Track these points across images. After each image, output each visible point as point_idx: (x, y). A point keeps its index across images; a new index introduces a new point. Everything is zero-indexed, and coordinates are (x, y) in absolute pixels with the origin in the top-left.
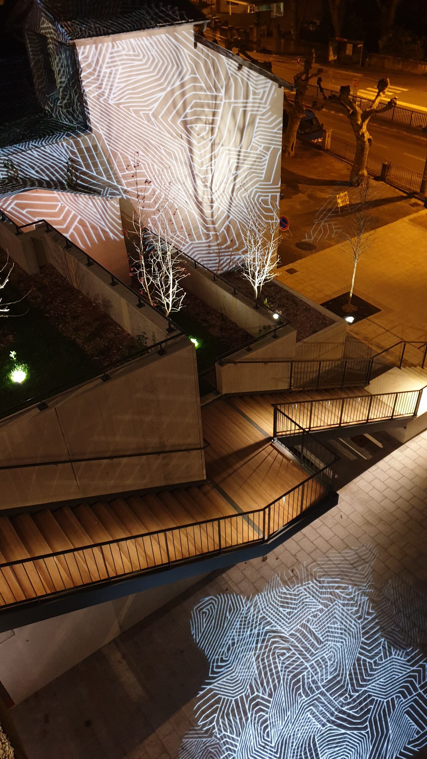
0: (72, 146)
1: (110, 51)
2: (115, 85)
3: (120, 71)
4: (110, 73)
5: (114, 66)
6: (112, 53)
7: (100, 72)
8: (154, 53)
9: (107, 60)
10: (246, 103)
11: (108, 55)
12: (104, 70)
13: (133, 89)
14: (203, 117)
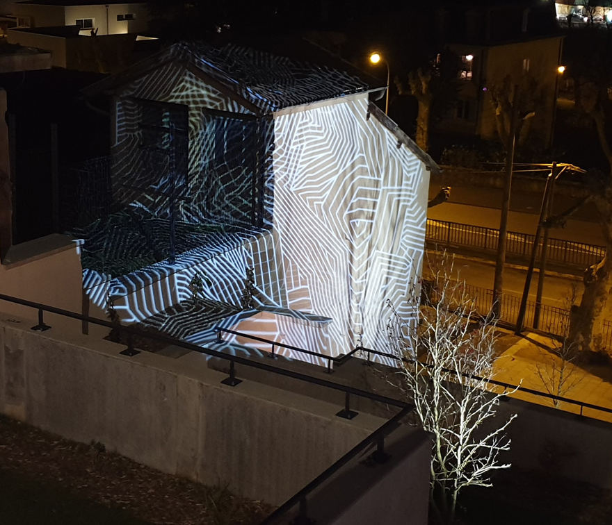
0: (250, 252)
1: (299, 123)
2: (299, 166)
3: (304, 149)
4: (296, 151)
5: (301, 142)
6: (300, 125)
7: (288, 149)
8: (333, 126)
9: (296, 134)
10: (400, 190)
11: (297, 129)
12: (291, 147)
13: (313, 171)
14: (365, 210)
